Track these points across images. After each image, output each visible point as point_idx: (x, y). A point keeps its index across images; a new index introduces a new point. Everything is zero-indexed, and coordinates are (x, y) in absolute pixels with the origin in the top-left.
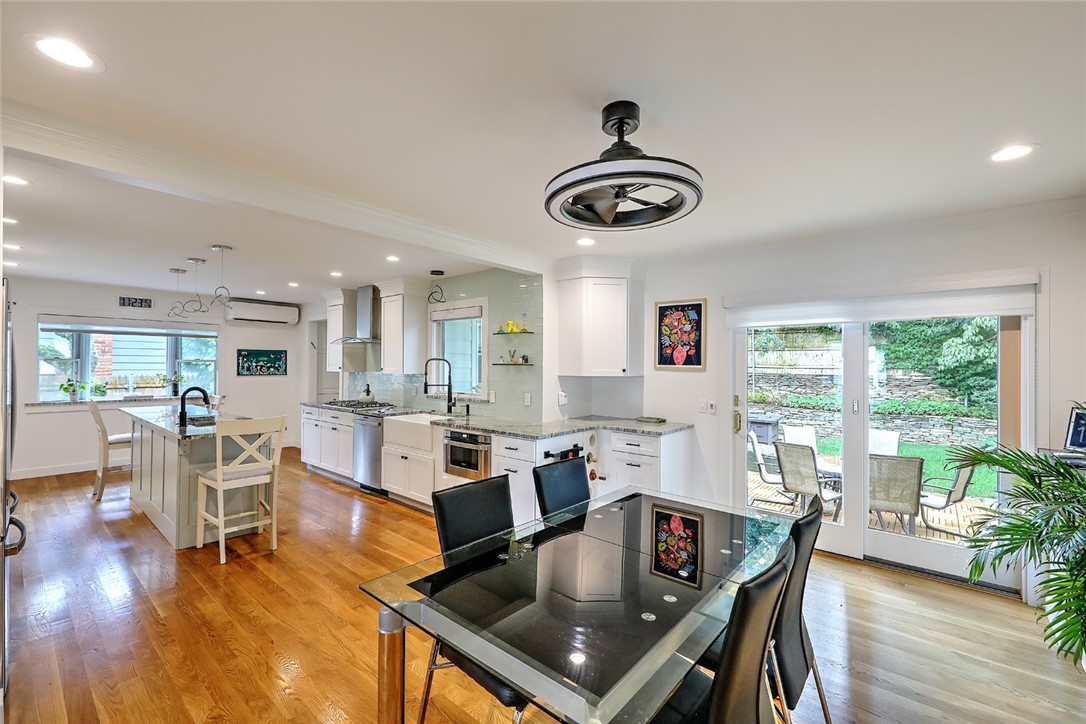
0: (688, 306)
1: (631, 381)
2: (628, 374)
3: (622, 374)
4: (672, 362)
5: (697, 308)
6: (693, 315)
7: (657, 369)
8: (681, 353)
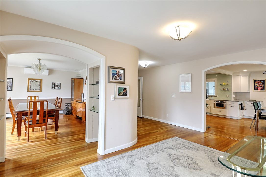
0: (261, 80)
1: (248, 93)
2: (249, 92)
3: (248, 92)
4: (257, 90)
5: (264, 81)
6: (263, 82)
7: (253, 91)
8: (260, 88)
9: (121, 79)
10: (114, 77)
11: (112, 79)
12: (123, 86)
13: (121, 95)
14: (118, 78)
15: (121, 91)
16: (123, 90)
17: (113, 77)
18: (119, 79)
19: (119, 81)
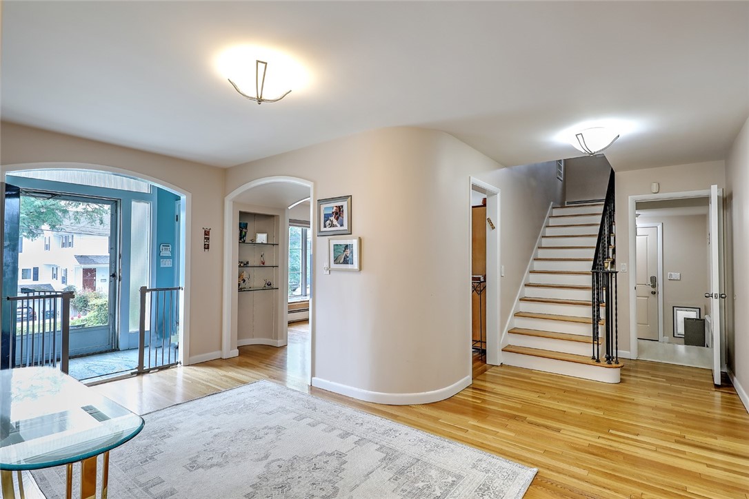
9: (342, 225)
10: (328, 222)
11: (325, 227)
12: (343, 241)
13: (339, 263)
14: (335, 222)
15: (340, 254)
16: (344, 251)
17: (325, 221)
18: (338, 225)
19: (339, 228)
